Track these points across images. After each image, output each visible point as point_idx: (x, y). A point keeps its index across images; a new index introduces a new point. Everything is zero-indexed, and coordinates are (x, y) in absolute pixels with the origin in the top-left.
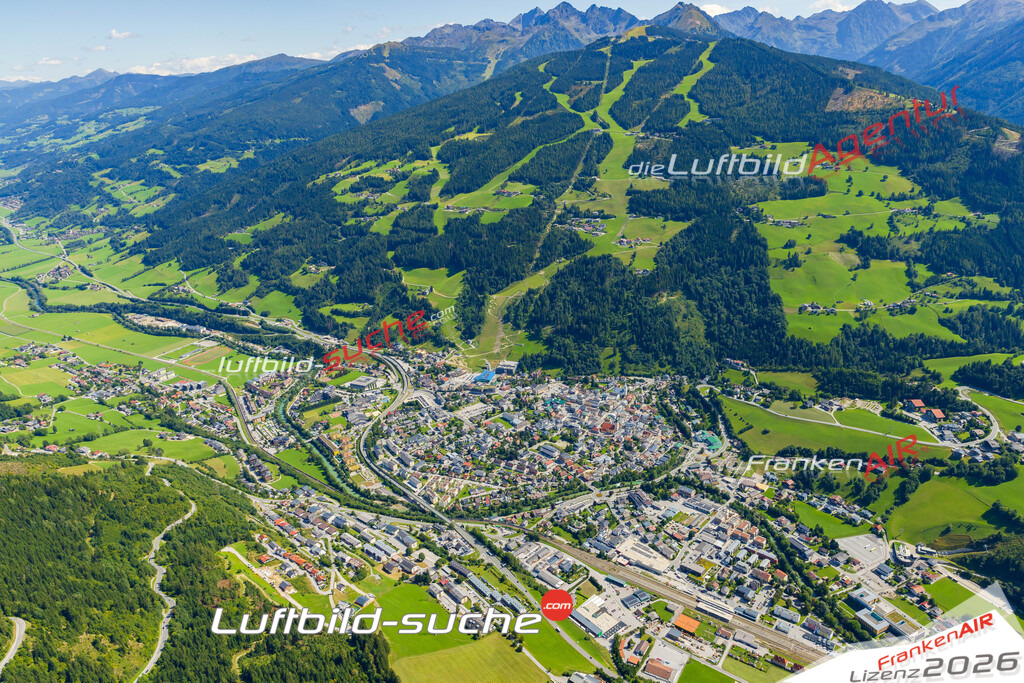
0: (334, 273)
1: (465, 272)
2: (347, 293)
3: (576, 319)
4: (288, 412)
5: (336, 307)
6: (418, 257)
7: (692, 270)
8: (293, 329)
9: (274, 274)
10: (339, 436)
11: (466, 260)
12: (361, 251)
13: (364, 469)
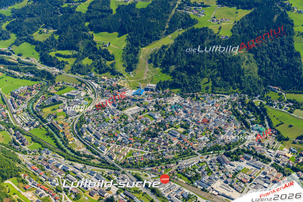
0: (57, 33)
1: (128, 35)
2: (64, 44)
3: (188, 62)
4: (34, 108)
5: (58, 52)
6: (102, 26)
7: (252, 37)
8: (35, 63)
9: (24, 33)
10: (62, 122)
11: (128, 28)
12: (71, 22)
13: (76, 140)
